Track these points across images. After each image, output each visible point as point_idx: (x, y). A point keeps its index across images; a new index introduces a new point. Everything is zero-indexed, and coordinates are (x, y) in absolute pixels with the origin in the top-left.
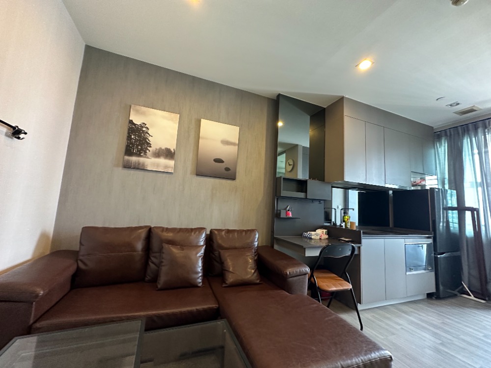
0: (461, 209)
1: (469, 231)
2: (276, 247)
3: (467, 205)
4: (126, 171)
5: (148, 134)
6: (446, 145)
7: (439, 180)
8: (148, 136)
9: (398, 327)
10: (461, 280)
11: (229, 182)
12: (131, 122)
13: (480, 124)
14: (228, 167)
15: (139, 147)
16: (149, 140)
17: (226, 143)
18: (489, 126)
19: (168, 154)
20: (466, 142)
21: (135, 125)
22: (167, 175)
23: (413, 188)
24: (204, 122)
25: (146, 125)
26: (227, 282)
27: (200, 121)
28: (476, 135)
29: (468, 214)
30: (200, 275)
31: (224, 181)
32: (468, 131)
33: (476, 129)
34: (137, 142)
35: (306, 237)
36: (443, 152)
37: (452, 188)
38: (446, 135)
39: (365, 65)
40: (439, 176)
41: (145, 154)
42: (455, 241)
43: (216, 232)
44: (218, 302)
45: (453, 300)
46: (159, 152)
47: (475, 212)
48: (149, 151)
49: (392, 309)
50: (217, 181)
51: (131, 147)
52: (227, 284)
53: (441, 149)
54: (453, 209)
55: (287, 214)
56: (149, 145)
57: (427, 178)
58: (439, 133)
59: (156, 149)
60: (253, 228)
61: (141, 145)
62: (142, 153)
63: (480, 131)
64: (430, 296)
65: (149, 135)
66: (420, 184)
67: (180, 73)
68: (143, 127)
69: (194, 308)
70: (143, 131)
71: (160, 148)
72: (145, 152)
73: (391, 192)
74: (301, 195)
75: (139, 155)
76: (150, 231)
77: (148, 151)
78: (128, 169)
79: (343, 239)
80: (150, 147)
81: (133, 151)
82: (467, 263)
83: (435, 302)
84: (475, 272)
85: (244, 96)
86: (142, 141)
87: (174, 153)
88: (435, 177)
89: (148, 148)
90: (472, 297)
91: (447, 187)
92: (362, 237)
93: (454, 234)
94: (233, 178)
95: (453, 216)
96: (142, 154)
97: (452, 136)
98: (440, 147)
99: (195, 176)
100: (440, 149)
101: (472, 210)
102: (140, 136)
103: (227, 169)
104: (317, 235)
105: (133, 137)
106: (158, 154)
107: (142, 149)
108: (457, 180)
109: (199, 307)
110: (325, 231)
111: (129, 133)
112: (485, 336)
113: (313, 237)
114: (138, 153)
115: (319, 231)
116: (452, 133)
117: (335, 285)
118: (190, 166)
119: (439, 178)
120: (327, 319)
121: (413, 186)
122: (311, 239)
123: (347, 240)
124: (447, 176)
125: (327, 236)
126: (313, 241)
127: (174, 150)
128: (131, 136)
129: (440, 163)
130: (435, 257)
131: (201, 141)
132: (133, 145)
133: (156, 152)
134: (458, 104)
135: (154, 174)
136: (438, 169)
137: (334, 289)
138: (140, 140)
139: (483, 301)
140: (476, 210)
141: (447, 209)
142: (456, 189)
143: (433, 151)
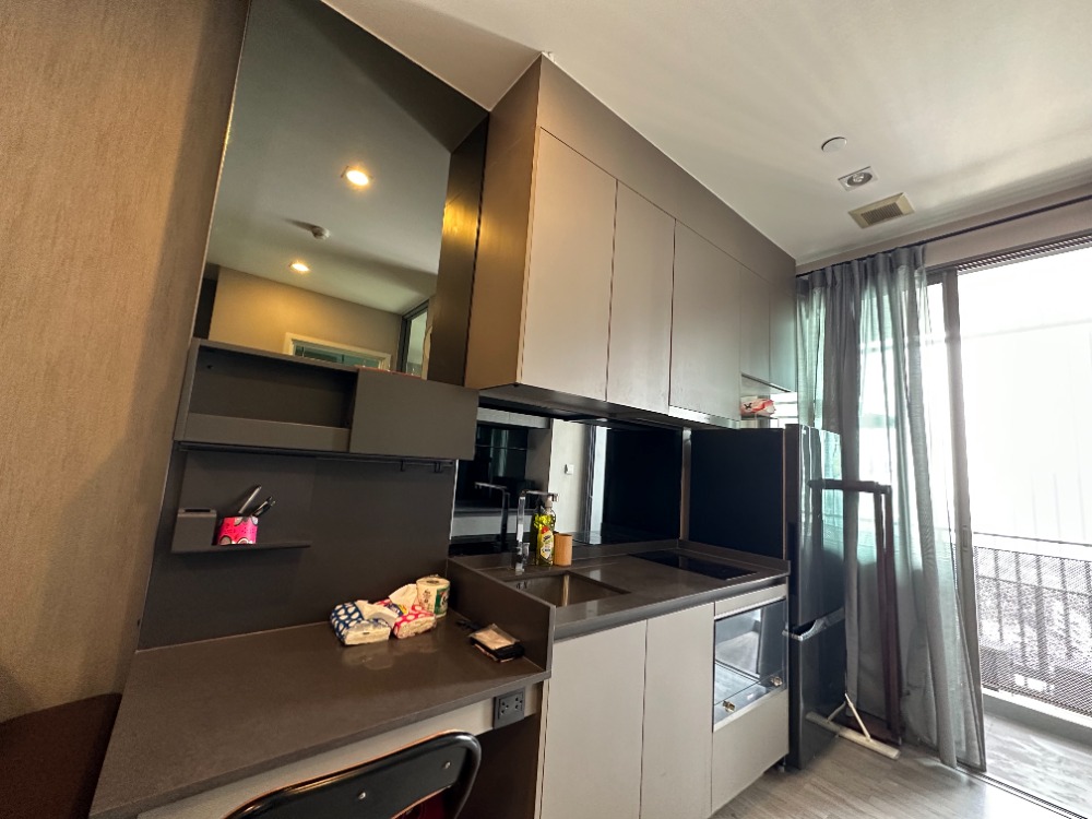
0: (851, 486)
1: (867, 547)
3: (864, 476)
6: (823, 310)
7: (802, 406)
10: (844, 690)
13: (904, 254)
18: (923, 262)
20: (868, 304)
23: (742, 425)
28: (892, 282)
29: (866, 501)
32: (875, 274)
33: (892, 269)
36: (814, 330)
37: (832, 427)
38: (824, 284)
40: (802, 394)
42: (834, 571)
47: (883, 496)
53: (811, 322)
54: (832, 485)
57: (776, 397)
58: (806, 278)
63: (902, 272)
66: (760, 412)
73: (687, 433)
82: (856, 639)
84: (872, 662)
88: (792, 396)
90: (866, 740)
91: (819, 423)
93: (831, 556)
95: (833, 500)
97: (838, 288)
98: (807, 316)
100: (807, 322)
101: (877, 490)
108: (842, 411)
116: (838, 279)
119: (801, 400)
121: (745, 417)
124: (820, 396)
125: (429, 621)
129: (805, 359)
130: (790, 639)
134: (868, 177)
136: (801, 374)
139: (893, 753)
140: (887, 490)
141: (819, 485)
142: (839, 431)
143: (792, 325)
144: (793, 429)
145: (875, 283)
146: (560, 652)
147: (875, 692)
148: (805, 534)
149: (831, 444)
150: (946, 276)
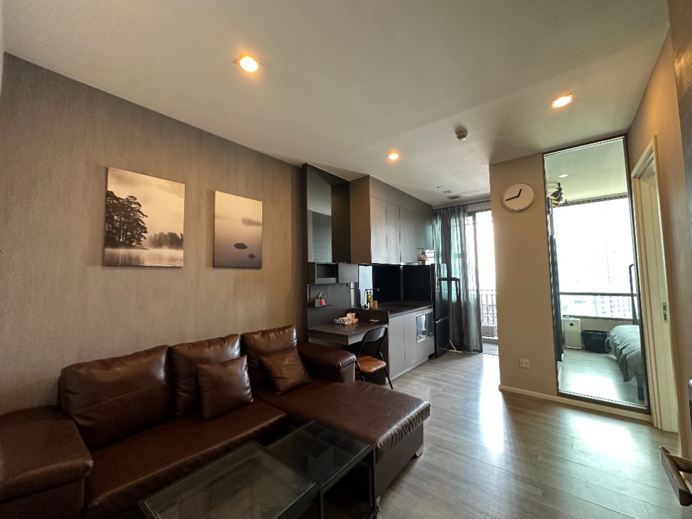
0: (449, 279)
1: (454, 298)
2: (311, 340)
3: (453, 276)
4: (108, 271)
5: (141, 213)
6: (440, 223)
7: (435, 255)
8: (141, 215)
9: (416, 388)
10: (449, 339)
11: (254, 271)
12: (110, 195)
13: (462, 208)
14: (252, 253)
15: (129, 233)
16: (143, 223)
17: (248, 222)
18: (467, 210)
19: (174, 241)
21: (118, 199)
22: (174, 271)
23: (418, 264)
24: (219, 196)
25: (135, 199)
26: (281, 389)
27: (214, 194)
28: (459, 216)
29: (453, 282)
30: (249, 391)
31: (248, 272)
32: (454, 213)
33: (459, 212)
34: (124, 225)
35: (338, 324)
36: (438, 230)
37: (444, 262)
38: (440, 214)
39: (394, 157)
40: (435, 250)
41: (138, 243)
42: (446, 305)
43: (249, 336)
44: (285, 411)
45: (445, 356)
46: (160, 238)
47: (458, 282)
48: (145, 238)
49: (409, 375)
50: (240, 272)
51: (115, 234)
52: (280, 391)
54: (444, 279)
55: (321, 303)
56: (144, 230)
57: (427, 252)
58: (436, 211)
59: (156, 235)
60: (290, 324)
61: (131, 229)
62: (133, 241)
63: (461, 214)
64: (431, 357)
65: (143, 215)
66: (423, 259)
67: (180, 122)
68: (131, 203)
69: (266, 424)
70: (132, 208)
71: (162, 234)
72: (139, 241)
73: (401, 267)
74: (333, 280)
75: (130, 246)
76: (171, 352)
77: (142, 239)
78: (111, 268)
79: (372, 320)
80: (146, 232)
81: (120, 238)
82: (452, 324)
83: (434, 361)
84: (456, 331)
85: (264, 162)
86: (131, 223)
87: (182, 239)
88: (433, 251)
89: (143, 234)
90: (455, 351)
91: (440, 262)
92: (390, 316)
93: (445, 301)
94: (258, 266)
95: (444, 284)
96: (134, 244)
97: (444, 216)
99: (212, 268)
100: (436, 226)
101: (456, 280)
102: (127, 217)
103: (252, 256)
104: (349, 320)
105: (116, 217)
106: (159, 242)
107: (133, 236)
108: (446, 256)
109: (271, 421)
110: (354, 314)
111: (107, 212)
112: (466, 377)
113: (346, 323)
114: (127, 242)
115: (349, 315)
116: (444, 213)
117: (374, 366)
118: (204, 255)
119: (435, 252)
120: (385, 394)
121: (418, 261)
122: (344, 325)
123: (376, 321)
125: (357, 320)
126: (346, 327)
127: (181, 234)
128: (113, 216)
130: (434, 322)
131: (216, 221)
132: (118, 230)
133: (155, 239)
134: (450, 192)
135: (155, 271)
137: (374, 369)
138: (129, 223)
139: (461, 352)
140: (459, 280)
141: (441, 280)
142: (446, 263)
143: (431, 227)
144: (433, 265)
145: (455, 215)
146: (391, 320)
147: (457, 338)
148: (437, 295)
149: (444, 267)
150: (473, 214)
